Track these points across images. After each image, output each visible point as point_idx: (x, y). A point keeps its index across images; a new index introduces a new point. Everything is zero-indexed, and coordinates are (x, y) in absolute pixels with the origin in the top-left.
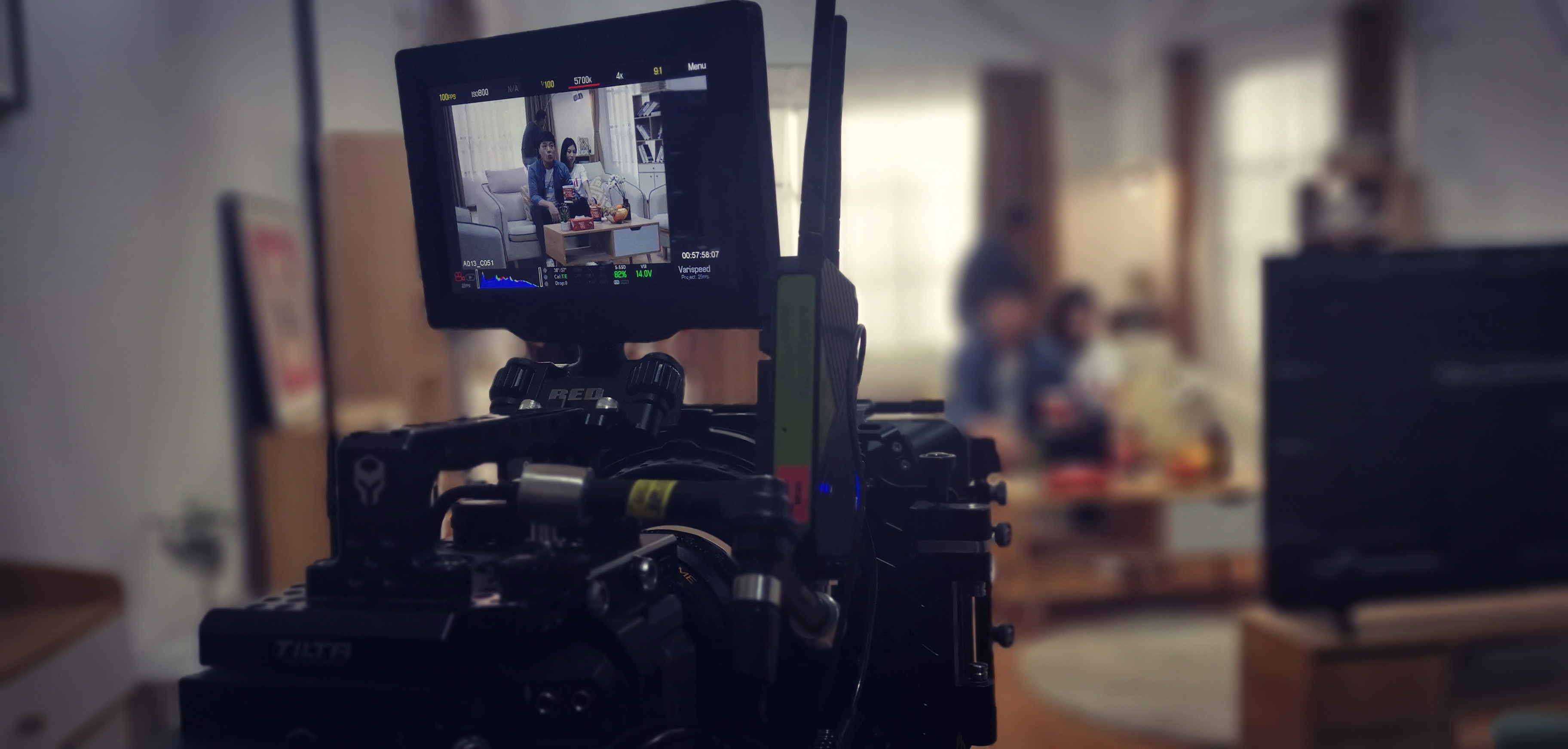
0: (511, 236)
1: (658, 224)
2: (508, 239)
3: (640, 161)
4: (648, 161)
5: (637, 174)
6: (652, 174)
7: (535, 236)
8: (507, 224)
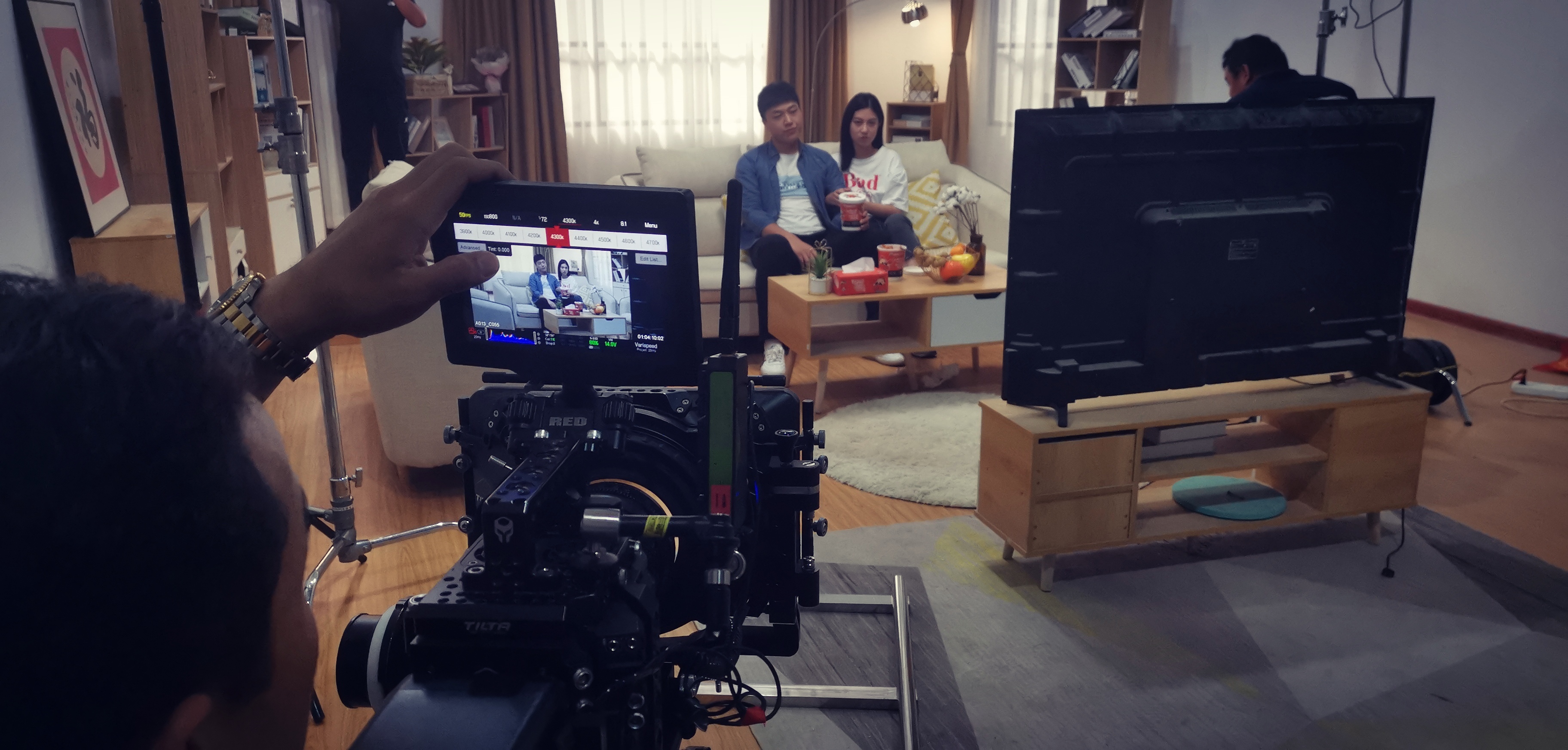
0: (519, 313)
1: (625, 318)
2: (516, 315)
3: (614, 280)
4: (620, 281)
5: (611, 286)
6: (623, 289)
7: (537, 316)
8: (516, 306)
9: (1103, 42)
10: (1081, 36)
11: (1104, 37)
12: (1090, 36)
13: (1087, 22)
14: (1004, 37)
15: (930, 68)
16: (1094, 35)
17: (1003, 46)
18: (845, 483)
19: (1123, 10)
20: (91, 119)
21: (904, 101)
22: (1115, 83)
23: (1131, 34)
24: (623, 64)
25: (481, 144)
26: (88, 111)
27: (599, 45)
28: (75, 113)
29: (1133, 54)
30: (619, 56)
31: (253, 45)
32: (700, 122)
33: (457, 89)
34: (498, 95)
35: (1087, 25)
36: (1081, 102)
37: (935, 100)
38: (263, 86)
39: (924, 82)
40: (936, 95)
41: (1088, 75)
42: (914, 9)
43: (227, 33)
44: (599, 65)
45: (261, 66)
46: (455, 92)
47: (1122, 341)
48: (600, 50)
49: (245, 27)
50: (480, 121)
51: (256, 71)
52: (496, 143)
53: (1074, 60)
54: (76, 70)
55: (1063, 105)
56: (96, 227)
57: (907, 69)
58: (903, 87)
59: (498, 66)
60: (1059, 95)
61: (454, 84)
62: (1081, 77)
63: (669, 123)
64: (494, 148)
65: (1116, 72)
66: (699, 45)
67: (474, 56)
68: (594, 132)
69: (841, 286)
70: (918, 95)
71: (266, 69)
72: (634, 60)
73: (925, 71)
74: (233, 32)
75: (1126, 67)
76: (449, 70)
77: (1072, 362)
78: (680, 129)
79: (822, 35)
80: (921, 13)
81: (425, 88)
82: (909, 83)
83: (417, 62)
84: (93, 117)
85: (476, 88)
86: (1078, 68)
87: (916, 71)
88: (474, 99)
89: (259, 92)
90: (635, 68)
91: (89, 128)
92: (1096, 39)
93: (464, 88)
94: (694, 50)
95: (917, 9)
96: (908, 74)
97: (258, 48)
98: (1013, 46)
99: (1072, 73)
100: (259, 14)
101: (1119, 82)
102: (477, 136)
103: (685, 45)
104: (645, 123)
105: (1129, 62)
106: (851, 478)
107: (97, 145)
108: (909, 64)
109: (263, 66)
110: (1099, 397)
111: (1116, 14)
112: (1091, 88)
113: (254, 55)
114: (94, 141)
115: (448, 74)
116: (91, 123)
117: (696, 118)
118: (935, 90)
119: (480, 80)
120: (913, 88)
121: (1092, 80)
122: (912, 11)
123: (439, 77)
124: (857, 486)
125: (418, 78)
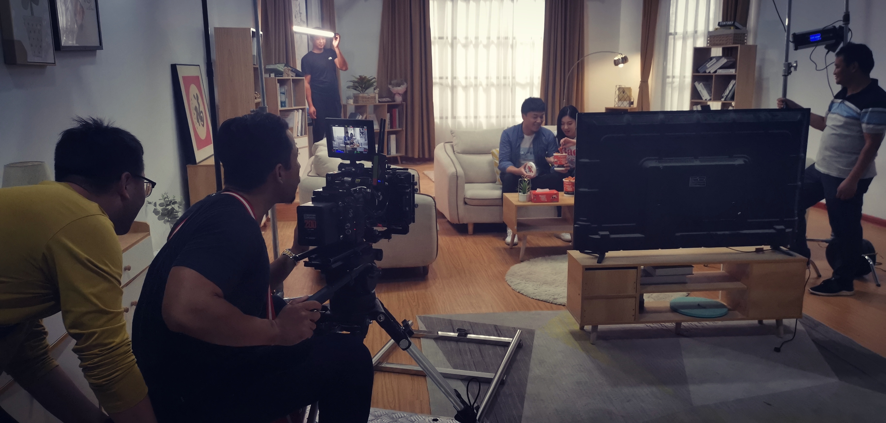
9: (716, 76)
10: (705, 72)
11: (717, 74)
12: (710, 72)
13: (708, 65)
14: (669, 73)
15: (629, 89)
16: (712, 71)
17: (668, 77)
18: (519, 292)
19: (727, 59)
20: (202, 115)
21: (615, 106)
22: (723, 97)
23: (732, 71)
24: (466, 88)
25: (392, 127)
26: (200, 111)
27: (454, 78)
28: (194, 112)
29: (733, 82)
30: (463, 83)
31: (279, 81)
32: (504, 117)
33: (380, 100)
34: (401, 103)
35: (708, 67)
36: (706, 108)
37: (632, 106)
38: (283, 99)
39: (626, 96)
40: (632, 103)
41: (708, 93)
42: (620, 58)
43: (270, 76)
44: (453, 88)
45: (283, 90)
46: (379, 102)
47: (634, 224)
48: (454, 81)
49: (278, 73)
50: (391, 116)
51: (281, 93)
52: (399, 127)
53: (701, 85)
54: (197, 94)
55: (695, 108)
56: (198, 160)
57: (617, 89)
58: (614, 99)
59: (401, 89)
60: (693, 104)
61: (379, 98)
62: (705, 95)
63: (488, 117)
64: (398, 129)
65: (724, 92)
66: (505, 78)
67: (390, 84)
68: (450, 121)
69: (534, 198)
70: (622, 103)
71: (285, 93)
72: (471, 86)
73: (626, 91)
74: (273, 75)
75: (729, 89)
76: (377, 91)
77: (607, 233)
78: (494, 121)
79: (570, 71)
80: (624, 60)
81: (364, 100)
82: (618, 97)
83: (361, 87)
84: (202, 113)
85: (390, 100)
86: (703, 89)
87: (621, 91)
88: (388, 105)
89: (281, 103)
90: (472, 90)
91: (200, 118)
92: (712, 74)
93: (384, 100)
94: (502, 80)
95: (622, 58)
96: (617, 92)
97: (282, 83)
98: (673, 77)
99: (700, 92)
100: (284, 67)
101: (725, 97)
102: (389, 123)
103: (498, 78)
104: (476, 117)
105: (730, 86)
106: (522, 290)
107: (203, 126)
108: (618, 87)
109: (284, 91)
110: (621, 250)
111: (724, 61)
112: (710, 100)
113: (280, 86)
114: (201, 124)
115: (376, 93)
116: (201, 116)
117: (502, 115)
118: (632, 101)
119: (391, 95)
120: (620, 100)
121: (710, 96)
122: (619, 59)
123: (372, 95)
124: (524, 294)
125: (361, 95)
